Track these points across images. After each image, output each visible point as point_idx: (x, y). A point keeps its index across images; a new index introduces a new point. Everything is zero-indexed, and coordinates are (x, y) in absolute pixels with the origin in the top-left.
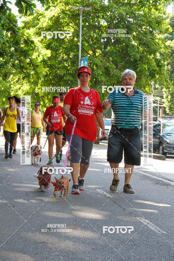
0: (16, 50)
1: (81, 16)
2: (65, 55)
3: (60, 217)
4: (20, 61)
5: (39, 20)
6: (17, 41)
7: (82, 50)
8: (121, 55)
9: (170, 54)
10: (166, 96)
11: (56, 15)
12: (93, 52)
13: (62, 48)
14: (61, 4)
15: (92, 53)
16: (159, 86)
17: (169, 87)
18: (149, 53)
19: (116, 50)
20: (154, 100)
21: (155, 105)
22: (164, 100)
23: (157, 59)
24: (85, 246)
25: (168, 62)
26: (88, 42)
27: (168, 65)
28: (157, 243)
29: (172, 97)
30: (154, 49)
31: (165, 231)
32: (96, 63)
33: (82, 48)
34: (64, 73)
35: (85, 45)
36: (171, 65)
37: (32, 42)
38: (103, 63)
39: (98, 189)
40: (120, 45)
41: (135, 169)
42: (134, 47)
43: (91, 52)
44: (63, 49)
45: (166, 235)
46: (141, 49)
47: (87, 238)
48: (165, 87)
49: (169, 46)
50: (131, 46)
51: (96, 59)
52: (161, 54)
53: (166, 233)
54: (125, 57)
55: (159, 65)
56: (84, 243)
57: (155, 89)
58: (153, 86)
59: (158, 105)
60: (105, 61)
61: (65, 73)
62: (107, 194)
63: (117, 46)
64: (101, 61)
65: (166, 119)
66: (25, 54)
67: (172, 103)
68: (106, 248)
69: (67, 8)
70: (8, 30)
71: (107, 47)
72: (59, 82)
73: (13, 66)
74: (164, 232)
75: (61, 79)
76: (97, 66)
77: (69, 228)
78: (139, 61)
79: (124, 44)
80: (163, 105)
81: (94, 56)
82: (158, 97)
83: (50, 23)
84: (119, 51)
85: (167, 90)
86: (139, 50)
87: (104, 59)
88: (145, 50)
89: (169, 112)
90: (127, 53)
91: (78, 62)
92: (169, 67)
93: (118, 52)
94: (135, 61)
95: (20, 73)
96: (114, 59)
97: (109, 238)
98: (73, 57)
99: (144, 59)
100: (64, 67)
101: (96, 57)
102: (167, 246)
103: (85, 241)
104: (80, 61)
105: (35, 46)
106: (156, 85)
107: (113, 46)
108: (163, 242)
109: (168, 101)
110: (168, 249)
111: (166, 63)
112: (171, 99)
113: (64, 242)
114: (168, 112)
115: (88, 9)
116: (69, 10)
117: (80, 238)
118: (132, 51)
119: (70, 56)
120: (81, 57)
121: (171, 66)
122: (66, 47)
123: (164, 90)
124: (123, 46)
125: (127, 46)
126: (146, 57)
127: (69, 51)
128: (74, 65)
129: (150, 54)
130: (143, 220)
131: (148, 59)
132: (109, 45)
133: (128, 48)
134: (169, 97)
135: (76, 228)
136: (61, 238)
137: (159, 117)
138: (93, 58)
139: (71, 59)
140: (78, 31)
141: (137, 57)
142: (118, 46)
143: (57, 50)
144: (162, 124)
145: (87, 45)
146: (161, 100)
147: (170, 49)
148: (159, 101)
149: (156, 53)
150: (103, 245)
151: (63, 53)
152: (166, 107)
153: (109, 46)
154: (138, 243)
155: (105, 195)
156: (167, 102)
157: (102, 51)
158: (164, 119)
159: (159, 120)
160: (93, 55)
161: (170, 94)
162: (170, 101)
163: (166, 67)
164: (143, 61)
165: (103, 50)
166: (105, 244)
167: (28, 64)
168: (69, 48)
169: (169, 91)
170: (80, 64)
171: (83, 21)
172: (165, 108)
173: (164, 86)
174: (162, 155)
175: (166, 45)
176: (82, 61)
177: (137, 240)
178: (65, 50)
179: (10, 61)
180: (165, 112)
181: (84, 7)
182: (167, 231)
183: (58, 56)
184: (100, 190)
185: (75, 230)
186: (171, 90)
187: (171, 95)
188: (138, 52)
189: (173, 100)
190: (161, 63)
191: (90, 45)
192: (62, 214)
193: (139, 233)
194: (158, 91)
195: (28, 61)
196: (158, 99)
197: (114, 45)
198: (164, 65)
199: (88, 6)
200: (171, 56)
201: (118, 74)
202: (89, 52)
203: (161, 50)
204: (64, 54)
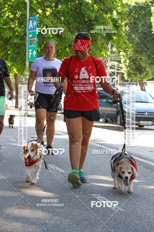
2: (10, 14)
3: (7, 195)
7: (30, 9)
8: (74, 14)
9: (128, 13)
10: (124, 60)
12: (43, 10)
13: (8, 5)
15: (42, 12)
16: (116, 50)
17: (127, 50)
18: (105, 11)
19: (68, 9)
20: (111, 65)
21: (113, 70)
22: (122, 65)
23: (114, 19)
24: (35, 227)
25: (126, 22)
27: (125, 26)
28: (114, 221)
29: (130, 61)
30: (110, 8)
31: (123, 208)
32: (46, 24)
33: (30, 6)
34: (10, 36)
35: (33, 2)
36: (129, 25)
38: (54, 24)
39: (49, 164)
40: (73, 3)
41: (90, 141)
42: (88, 5)
43: (40, 11)
44: (8, 7)
45: (124, 212)
46: (96, 7)
47: (37, 219)
48: (123, 51)
49: (127, 4)
50: (85, 4)
51: (46, 19)
52: (118, 13)
53: (124, 210)
54: (79, 16)
55: (116, 25)
56: (33, 223)
57: (112, 52)
58: (110, 50)
59: (116, 71)
60: (56, 21)
61: (12, 35)
62: (60, 169)
63: (69, 4)
64: (52, 22)
65: (124, 87)
67: (131, 68)
68: (58, 229)
71: (58, 5)
72: (5, 45)
74: (122, 210)
75: (7, 42)
77: (18, 208)
78: (94, 21)
79: (77, 2)
80: (120, 70)
81: (43, 16)
82: (115, 61)
84: (72, 10)
85: (125, 54)
86: (93, 8)
87: (55, 19)
88: (101, 9)
89: (128, 78)
90: (80, 12)
91: (26, 22)
92: (127, 28)
93: (70, 11)
94: (90, 21)
96: (66, 19)
97: (61, 217)
98: (20, 16)
99: (99, 18)
100: (11, 29)
101: (46, 17)
102: (125, 224)
103: (35, 222)
104: (28, 21)
106: (112, 48)
107: (65, 4)
108: (120, 221)
109: (127, 66)
110: (126, 227)
111: (123, 23)
112: (129, 63)
113: (11, 224)
114: (126, 79)
117: (30, 219)
118: (86, 10)
119: (17, 15)
120: (30, 16)
121: (129, 27)
122: (12, 4)
123: (122, 53)
124: (76, 4)
125: (81, 4)
126: (102, 16)
127: (15, 10)
128: (21, 25)
129: (106, 13)
130: (99, 197)
131: (104, 19)
132: (61, 2)
133: (82, 6)
134: (128, 61)
135: (25, 207)
136: (8, 220)
137: (117, 84)
138: (43, 18)
139: (18, 19)
141: (92, 16)
142: (71, 4)
143: (2, 8)
144: (120, 91)
145: (35, 3)
146: (118, 65)
147: (128, 8)
148: (116, 67)
149: (113, 12)
150: (55, 226)
151: (8, 11)
152: (123, 72)
153: (61, 4)
154: (94, 223)
155: (58, 171)
156: (125, 67)
157: (52, 10)
158: (122, 87)
159: (117, 87)
160: (43, 14)
161: (128, 57)
162: (129, 65)
163: (124, 28)
164: (98, 20)
165: (54, 9)
166: (57, 224)
168: (15, 6)
169: (127, 55)
170: (28, 24)
172: (123, 74)
173: (121, 49)
174: (119, 126)
175: (123, 3)
176: (31, 21)
177: (92, 218)
178: (11, 8)
180: (122, 78)
182: (124, 208)
183: (2, 15)
184: (53, 165)
185: (24, 210)
186: (129, 53)
187: (130, 59)
188: (93, 11)
189: (131, 65)
190: (119, 23)
192: (9, 192)
193: (95, 211)
194: (116, 55)
196: (116, 63)
197: (66, 2)
198: (122, 26)
200: (129, 16)
201: (70, 37)
202: (38, 10)
203: (118, 8)
204: (10, 12)
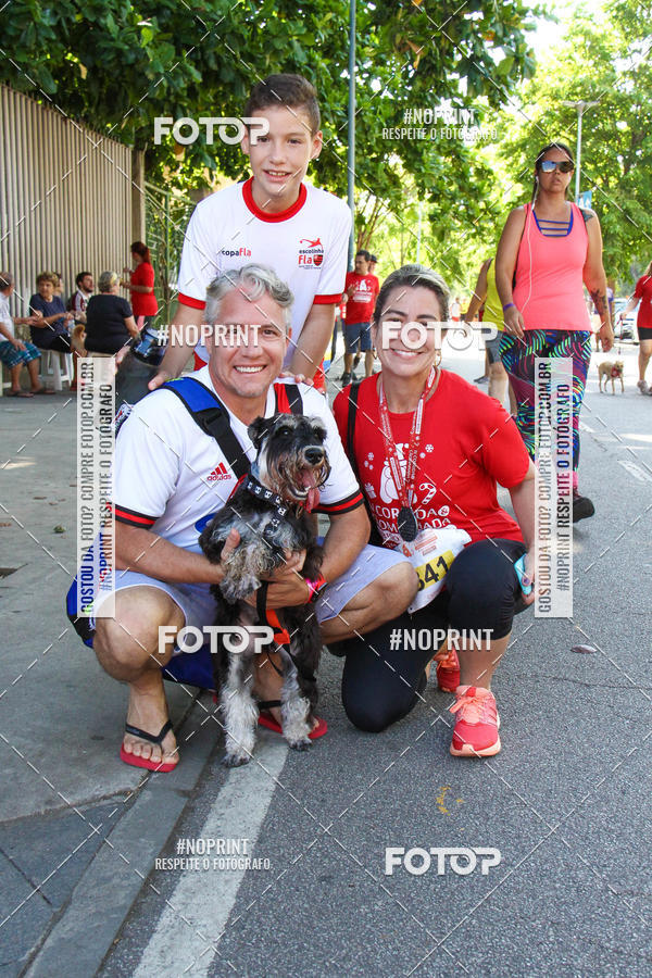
0: (461, 188)
1: (580, 119)
4: (467, 207)
5: (505, 130)
6: (463, 173)
11: (535, 119)
14: (545, 98)
26: (594, 162)
37: (490, 172)
66: (476, 193)
69: (556, 106)
70: (448, 154)
73: (456, 215)
76: (608, 206)
83: (525, 135)
95: (468, 227)
105: (495, 179)
115: (595, 104)
116: (559, 109)
140: (575, 144)
167: (482, 210)
171: (584, 126)
179: (449, 208)
181: (586, 101)
191: (597, 169)
195: (482, 205)
199: (593, 99)
